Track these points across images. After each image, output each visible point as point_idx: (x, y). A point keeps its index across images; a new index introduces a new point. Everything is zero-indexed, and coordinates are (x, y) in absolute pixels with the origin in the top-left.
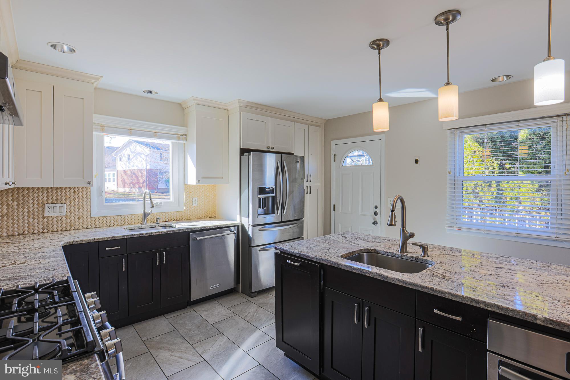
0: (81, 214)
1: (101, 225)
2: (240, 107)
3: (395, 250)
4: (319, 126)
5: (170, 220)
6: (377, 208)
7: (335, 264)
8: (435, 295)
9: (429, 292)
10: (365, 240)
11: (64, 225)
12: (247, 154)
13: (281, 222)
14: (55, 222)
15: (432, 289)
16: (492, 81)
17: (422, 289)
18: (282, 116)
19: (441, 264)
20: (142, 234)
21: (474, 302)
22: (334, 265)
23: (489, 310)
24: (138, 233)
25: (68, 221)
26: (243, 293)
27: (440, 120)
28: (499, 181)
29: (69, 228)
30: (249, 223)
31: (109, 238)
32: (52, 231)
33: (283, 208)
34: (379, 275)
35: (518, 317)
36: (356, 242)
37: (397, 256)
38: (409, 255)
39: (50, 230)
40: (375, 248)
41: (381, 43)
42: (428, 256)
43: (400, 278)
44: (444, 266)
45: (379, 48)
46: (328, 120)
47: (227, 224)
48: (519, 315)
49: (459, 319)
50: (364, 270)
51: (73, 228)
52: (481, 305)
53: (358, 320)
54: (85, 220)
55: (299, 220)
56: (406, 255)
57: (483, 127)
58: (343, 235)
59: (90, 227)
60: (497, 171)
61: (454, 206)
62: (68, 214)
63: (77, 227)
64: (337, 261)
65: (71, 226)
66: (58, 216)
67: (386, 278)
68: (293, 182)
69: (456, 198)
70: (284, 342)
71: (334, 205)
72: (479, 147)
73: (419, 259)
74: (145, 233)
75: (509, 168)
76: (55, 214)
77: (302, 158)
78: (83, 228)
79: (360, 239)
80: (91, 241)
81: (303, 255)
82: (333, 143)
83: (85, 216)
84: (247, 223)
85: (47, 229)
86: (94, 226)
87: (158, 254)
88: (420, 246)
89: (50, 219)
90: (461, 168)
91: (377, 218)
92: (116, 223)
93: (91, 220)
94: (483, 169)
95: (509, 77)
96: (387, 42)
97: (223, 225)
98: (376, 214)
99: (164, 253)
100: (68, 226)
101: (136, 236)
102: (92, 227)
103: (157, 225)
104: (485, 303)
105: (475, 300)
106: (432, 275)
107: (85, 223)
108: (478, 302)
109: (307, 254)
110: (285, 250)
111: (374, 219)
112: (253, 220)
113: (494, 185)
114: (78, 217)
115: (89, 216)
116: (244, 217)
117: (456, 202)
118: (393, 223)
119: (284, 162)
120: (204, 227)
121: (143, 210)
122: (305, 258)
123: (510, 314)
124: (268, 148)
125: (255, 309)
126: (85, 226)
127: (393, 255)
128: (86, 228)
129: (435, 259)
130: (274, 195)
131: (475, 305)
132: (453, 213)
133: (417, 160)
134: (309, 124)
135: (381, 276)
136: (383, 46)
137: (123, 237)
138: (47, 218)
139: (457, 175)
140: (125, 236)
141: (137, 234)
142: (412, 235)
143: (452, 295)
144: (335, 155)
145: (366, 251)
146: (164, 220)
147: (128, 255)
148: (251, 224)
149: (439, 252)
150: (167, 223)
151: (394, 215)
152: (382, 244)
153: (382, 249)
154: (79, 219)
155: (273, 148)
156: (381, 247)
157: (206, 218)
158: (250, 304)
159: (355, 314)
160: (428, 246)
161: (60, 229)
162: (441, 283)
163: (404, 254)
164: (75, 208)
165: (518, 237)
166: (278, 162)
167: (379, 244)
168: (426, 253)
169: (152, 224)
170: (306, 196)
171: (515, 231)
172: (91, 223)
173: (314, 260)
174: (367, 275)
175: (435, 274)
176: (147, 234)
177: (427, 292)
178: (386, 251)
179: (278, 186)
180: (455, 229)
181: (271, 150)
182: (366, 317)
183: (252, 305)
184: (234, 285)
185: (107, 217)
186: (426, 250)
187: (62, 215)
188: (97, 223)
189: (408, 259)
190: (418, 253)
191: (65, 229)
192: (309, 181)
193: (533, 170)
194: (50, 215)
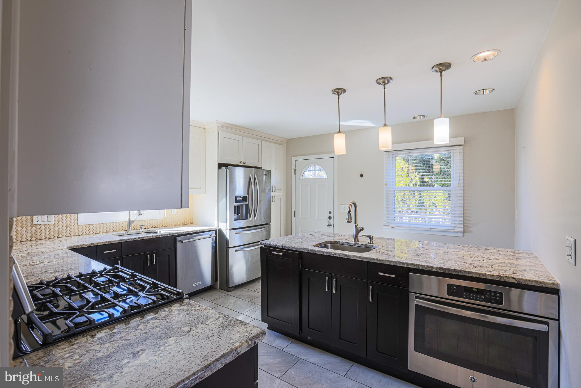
0: (68, 222)
1: (88, 233)
2: (218, 127)
3: (351, 241)
4: (282, 145)
5: (151, 227)
6: (331, 213)
7: (311, 250)
8: (379, 263)
9: (376, 262)
10: (327, 236)
11: (52, 233)
12: (224, 168)
13: (253, 226)
14: (43, 230)
15: (377, 259)
16: (414, 118)
17: (371, 260)
18: (252, 136)
19: (382, 247)
20: (135, 238)
21: (401, 264)
22: (310, 252)
23: (410, 268)
24: (132, 237)
25: (56, 229)
26: (220, 289)
27: (380, 149)
28: (421, 191)
29: (56, 235)
30: (226, 227)
31: (106, 242)
32: (40, 239)
33: (255, 214)
34: (343, 255)
35: (424, 269)
36: (320, 237)
37: (352, 245)
38: (360, 243)
39: (38, 238)
40: (336, 240)
41: (340, 91)
42: (373, 243)
43: (357, 255)
44: (384, 248)
45: (339, 94)
46: (289, 140)
47: (207, 229)
48: (425, 267)
49: (394, 276)
50: (332, 252)
51: (61, 236)
52: (405, 265)
53: (328, 288)
54: (73, 228)
55: (267, 224)
56: (358, 243)
57: (408, 151)
58: (309, 234)
59: (77, 234)
60: (418, 183)
61: (389, 210)
62: (56, 222)
63: (65, 235)
64: (312, 248)
65: (59, 234)
66: (46, 224)
67: (348, 256)
68: (262, 192)
69: (390, 204)
70: (269, 316)
71: (295, 212)
72: (405, 164)
73: (367, 245)
74: (138, 237)
75: (427, 181)
76: (43, 222)
77: (269, 172)
78: (71, 235)
79: (323, 235)
80: (90, 245)
81: (285, 246)
82: (294, 159)
83: (72, 224)
84: (225, 228)
85: (35, 237)
86: (81, 233)
87: (149, 256)
88: (367, 236)
89: (38, 227)
90: (394, 182)
91: (331, 221)
92: (102, 231)
93: (78, 228)
94: (409, 181)
95: (424, 116)
96: (344, 91)
97: (204, 230)
98: (330, 218)
99: (154, 255)
100: (56, 234)
101: (130, 240)
102: (79, 234)
103: (141, 231)
104: (407, 264)
105: (402, 263)
106: (377, 252)
107: (73, 231)
108: (403, 263)
109: (288, 246)
110: (269, 244)
111: (329, 222)
112: (230, 225)
113: (417, 194)
114: (65, 225)
115: (76, 225)
116: (221, 222)
117: (390, 207)
118: (350, 221)
119: (255, 175)
120: (188, 232)
121: (128, 218)
122: (287, 249)
123: (420, 268)
124: (240, 163)
125: (235, 300)
126: (73, 234)
127: (349, 244)
128: (73, 236)
129: (377, 245)
130: (247, 203)
131: (402, 266)
132: (388, 216)
133: (362, 175)
134: (273, 143)
135: (344, 255)
136: (341, 93)
137: (119, 242)
138: (35, 227)
139: (391, 186)
140: (120, 240)
141: (131, 239)
142: (362, 229)
143: (389, 261)
144: (295, 169)
145: (329, 243)
146: (146, 227)
147: (122, 257)
148: (228, 228)
149: (380, 241)
150: (151, 230)
151: (351, 214)
152: (340, 238)
153: (341, 241)
154: (67, 227)
155: (245, 163)
156: (340, 239)
157: (184, 224)
158: (229, 297)
159: (327, 284)
160: (372, 236)
161: (48, 236)
162: (382, 256)
163: (357, 243)
164: (63, 216)
165: (431, 231)
166: (251, 175)
167: (338, 238)
168: (372, 241)
169: (136, 231)
170: (272, 203)
171: (430, 227)
172: (78, 231)
173: (294, 249)
174: (335, 255)
175: (378, 252)
176: (139, 238)
177: (374, 262)
178: (344, 242)
179: (250, 195)
180: (390, 227)
181: (243, 164)
182: (334, 286)
183: (231, 297)
184: (211, 283)
185: (94, 225)
186: (371, 239)
187: (50, 223)
188: (84, 230)
189: (359, 246)
190: (366, 241)
191: (53, 237)
192: (274, 191)
193: (445, 183)
194: (39, 223)
